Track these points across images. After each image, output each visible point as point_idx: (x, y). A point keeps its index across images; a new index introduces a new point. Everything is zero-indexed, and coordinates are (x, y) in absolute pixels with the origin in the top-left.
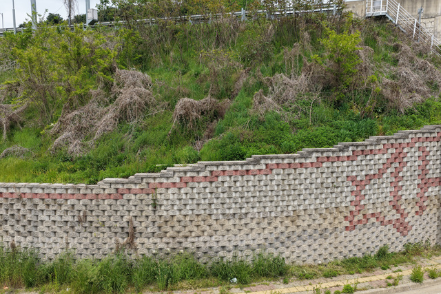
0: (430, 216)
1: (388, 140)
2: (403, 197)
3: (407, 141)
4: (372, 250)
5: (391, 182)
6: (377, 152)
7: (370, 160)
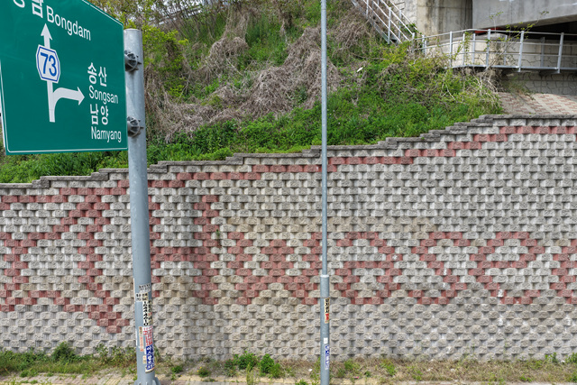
0: (166, 308)
1: (67, 182)
2: (105, 273)
3: (105, 185)
4: (46, 345)
5: (78, 248)
6: (43, 200)
7: (34, 211)
